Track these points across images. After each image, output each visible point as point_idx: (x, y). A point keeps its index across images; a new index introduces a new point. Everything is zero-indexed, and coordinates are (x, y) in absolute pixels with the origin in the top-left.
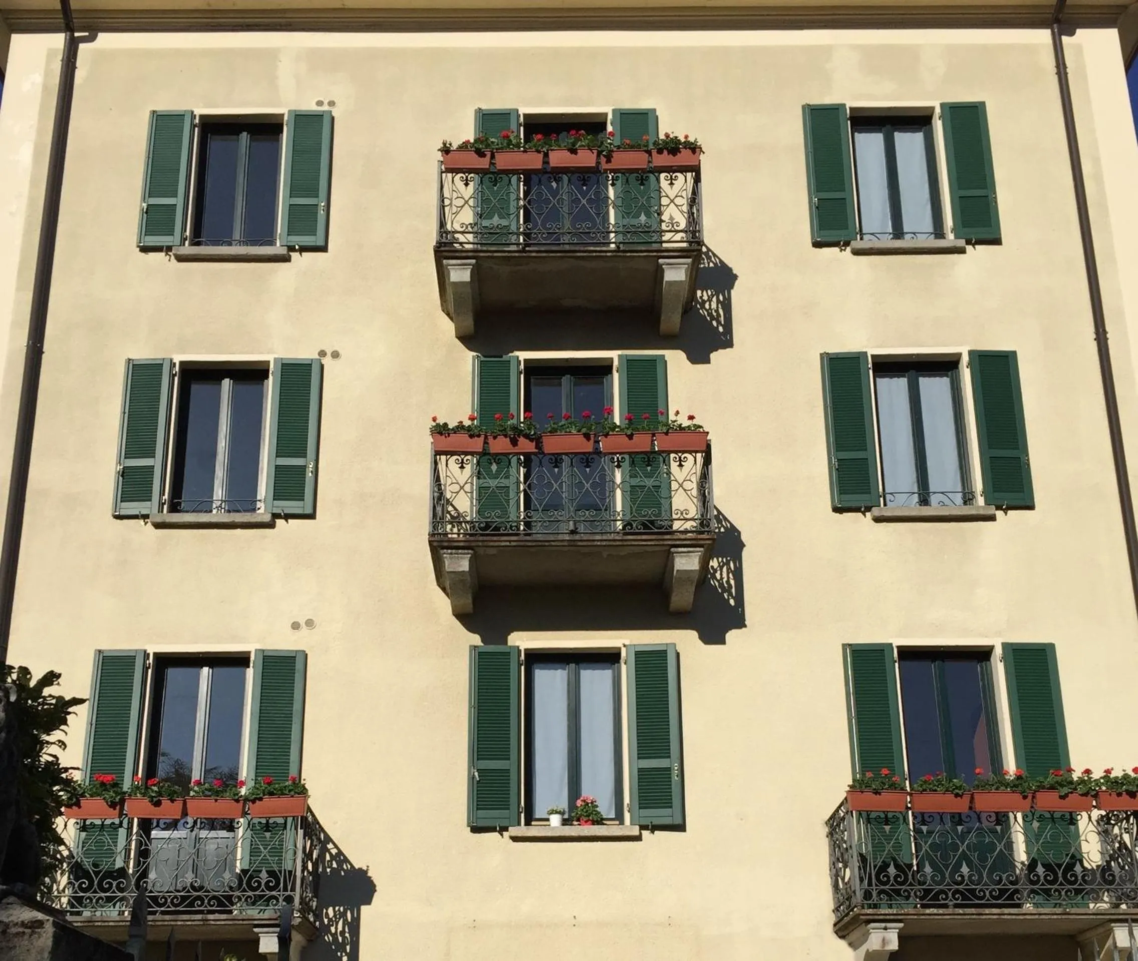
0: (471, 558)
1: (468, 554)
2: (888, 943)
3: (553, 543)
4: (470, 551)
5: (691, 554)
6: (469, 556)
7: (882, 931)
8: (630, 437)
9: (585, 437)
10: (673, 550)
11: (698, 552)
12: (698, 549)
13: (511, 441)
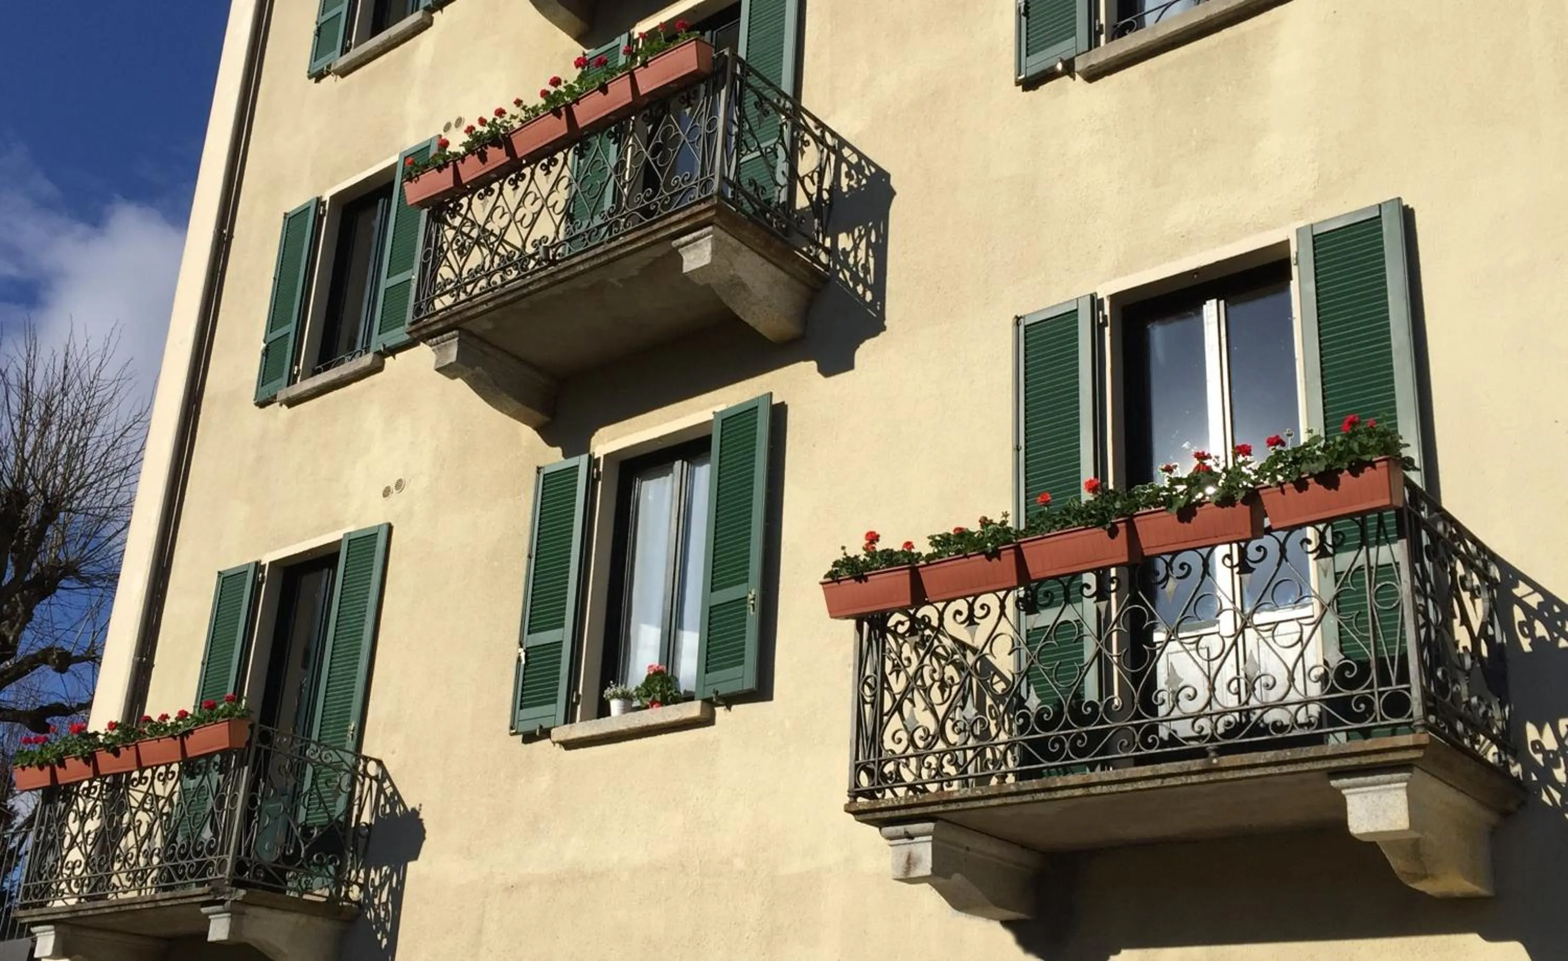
0: (458, 341)
1: (453, 337)
2: (915, 864)
3: (531, 288)
4: (454, 332)
5: (699, 242)
6: (456, 339)
7: (906, 841)
8: (604, 89)
9: (555, 115)
10: (675, 243)
11: (706, 235)
12: (705, 230)
13: (479, 157)
